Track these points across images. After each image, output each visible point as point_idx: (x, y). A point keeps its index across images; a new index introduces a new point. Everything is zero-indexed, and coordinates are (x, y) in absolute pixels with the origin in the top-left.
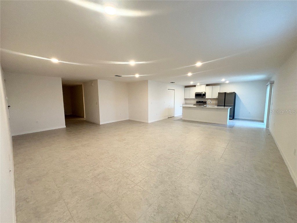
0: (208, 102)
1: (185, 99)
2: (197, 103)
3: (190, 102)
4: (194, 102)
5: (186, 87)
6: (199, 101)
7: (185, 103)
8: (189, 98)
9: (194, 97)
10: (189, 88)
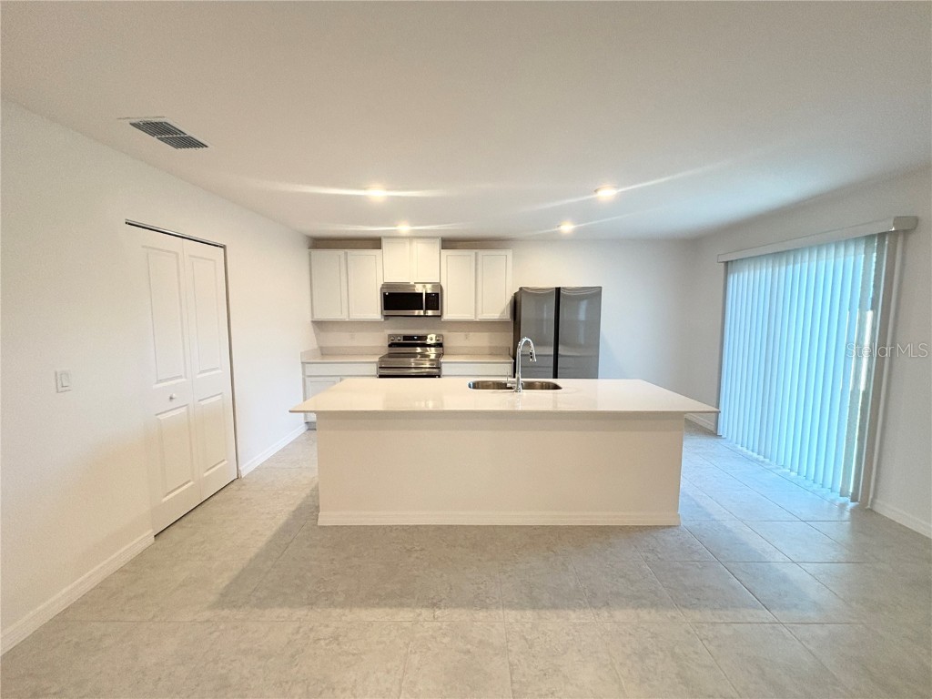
0: (454, 340)
1: (313, 322)
2: (390, 346)
3: (355, 343)
4: (378, 341)
5: (319, 243)
6: (406, 338)
7: (321, 348)
8: (344, 317)
9: (374, 310)
10: (341, 252)
